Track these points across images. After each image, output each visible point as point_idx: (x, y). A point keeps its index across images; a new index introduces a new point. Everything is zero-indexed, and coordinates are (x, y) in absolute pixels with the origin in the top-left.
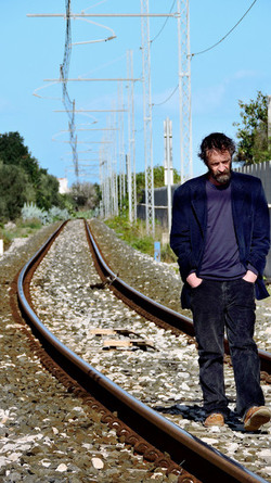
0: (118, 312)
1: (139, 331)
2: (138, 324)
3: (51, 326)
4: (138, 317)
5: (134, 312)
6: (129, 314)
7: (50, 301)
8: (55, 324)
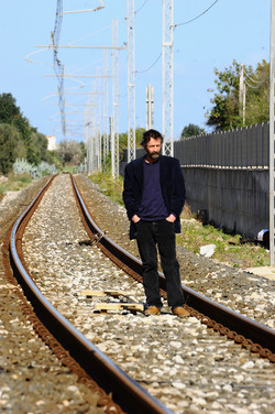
0: (106, 271)
1: (128, 293)
2: (126, 285)
3: (43, 285)
4: (126, 277)
5: (121, 271)
6: (117, 273)
7: (41, 258)
8: (47, 283)
